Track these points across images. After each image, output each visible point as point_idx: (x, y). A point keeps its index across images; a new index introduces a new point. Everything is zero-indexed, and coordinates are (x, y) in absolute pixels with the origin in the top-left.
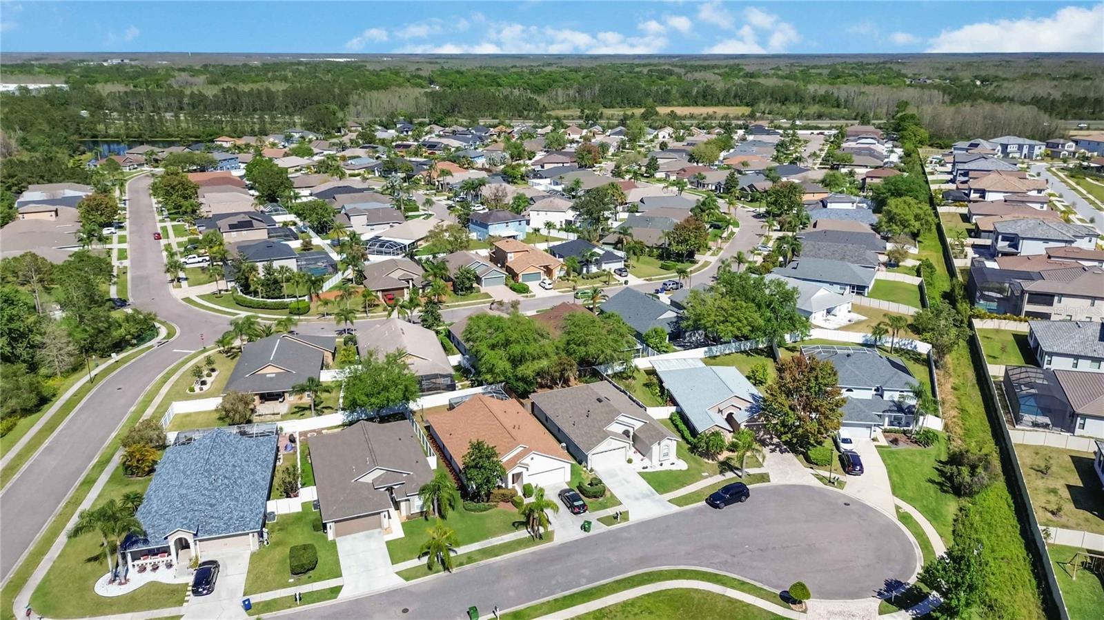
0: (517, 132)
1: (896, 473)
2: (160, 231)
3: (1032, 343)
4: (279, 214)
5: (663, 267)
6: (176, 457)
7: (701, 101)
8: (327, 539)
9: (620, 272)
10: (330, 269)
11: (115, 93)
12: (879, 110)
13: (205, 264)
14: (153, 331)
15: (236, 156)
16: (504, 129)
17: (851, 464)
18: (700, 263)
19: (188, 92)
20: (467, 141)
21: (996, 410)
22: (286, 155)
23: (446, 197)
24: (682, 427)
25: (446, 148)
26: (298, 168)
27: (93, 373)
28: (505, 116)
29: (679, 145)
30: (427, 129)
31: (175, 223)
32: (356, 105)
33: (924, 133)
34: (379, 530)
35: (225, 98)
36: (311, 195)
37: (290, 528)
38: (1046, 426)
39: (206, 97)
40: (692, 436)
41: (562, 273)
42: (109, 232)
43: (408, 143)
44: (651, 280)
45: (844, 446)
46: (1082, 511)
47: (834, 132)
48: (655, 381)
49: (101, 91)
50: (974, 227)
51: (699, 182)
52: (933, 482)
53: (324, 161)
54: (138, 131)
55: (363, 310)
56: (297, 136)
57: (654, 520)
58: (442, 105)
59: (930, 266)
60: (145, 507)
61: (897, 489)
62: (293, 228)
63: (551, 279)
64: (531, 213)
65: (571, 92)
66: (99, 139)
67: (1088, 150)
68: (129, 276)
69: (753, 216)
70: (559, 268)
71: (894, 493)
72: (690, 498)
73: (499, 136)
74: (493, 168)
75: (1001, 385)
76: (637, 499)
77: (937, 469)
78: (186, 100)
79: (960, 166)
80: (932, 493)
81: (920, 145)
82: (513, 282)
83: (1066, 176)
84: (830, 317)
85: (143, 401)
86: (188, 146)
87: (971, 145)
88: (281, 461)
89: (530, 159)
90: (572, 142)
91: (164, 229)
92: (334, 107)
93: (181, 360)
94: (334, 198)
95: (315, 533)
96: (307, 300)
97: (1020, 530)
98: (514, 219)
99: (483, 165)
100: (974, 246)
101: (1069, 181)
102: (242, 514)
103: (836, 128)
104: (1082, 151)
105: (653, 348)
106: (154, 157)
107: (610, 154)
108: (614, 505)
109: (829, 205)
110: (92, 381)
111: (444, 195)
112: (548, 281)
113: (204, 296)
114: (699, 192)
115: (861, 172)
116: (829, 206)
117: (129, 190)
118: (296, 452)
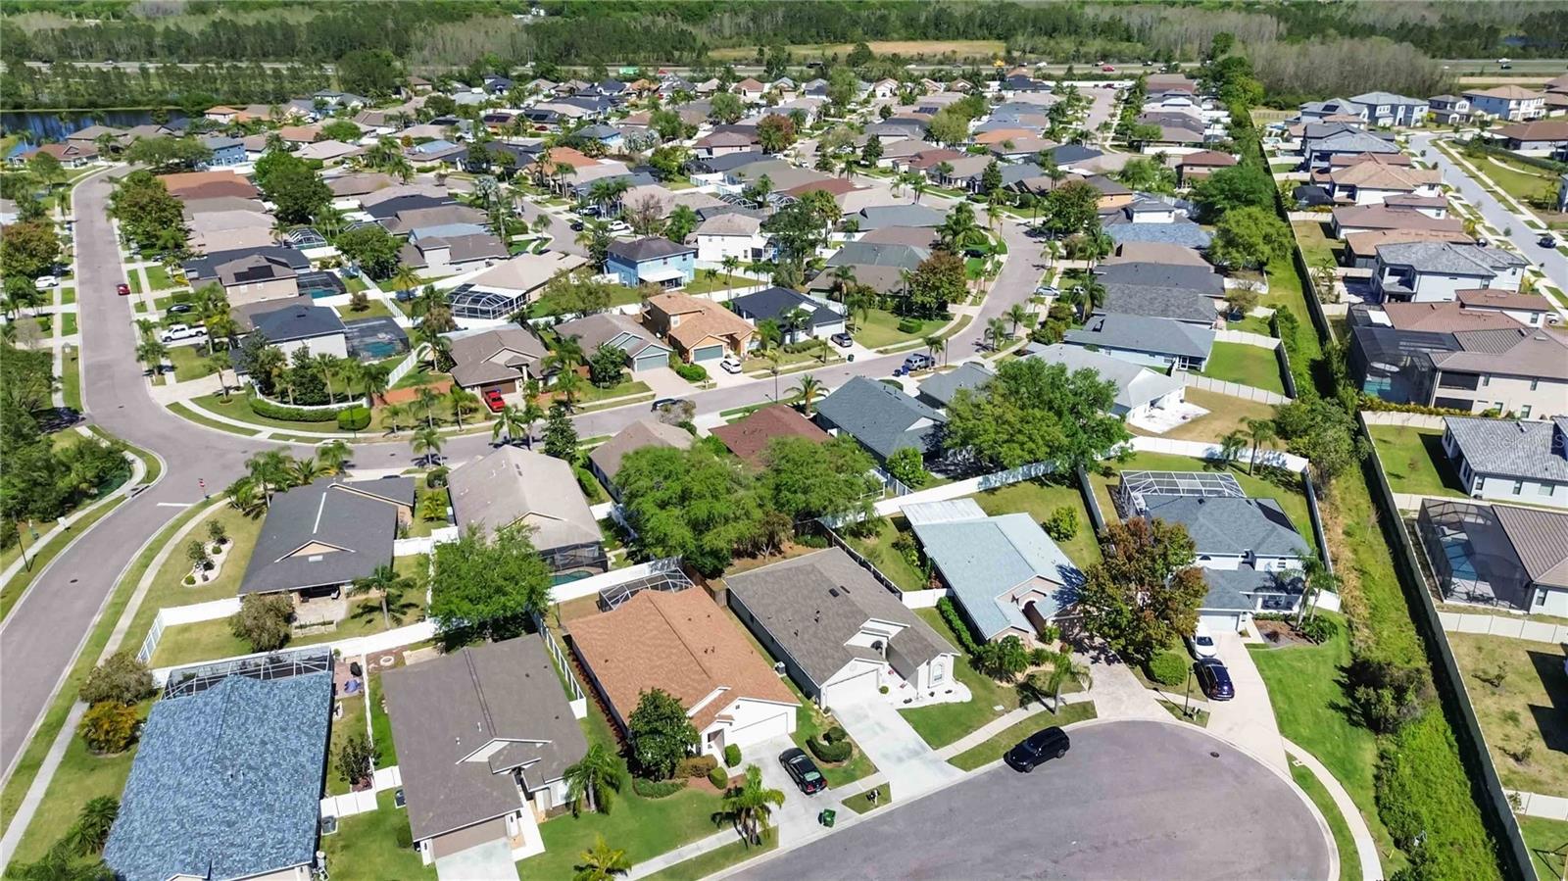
0: (667, 89)
1: (1281, 692)
2: (127, 281)
3: (1450, 451)
4: (311, 247)
5: (902, 329)
6: (168, 726)
7: (932, 31)
8: (421, 861)
9: (840, 338)
10: (399, 346)
11: (46, 31)
12: (1188, 47)
13: (202, 340)
14: (124, 468)
15: (238, 140)
16: (647, 85)
17: (1214, 680)
18: (957, 320)
19: (160, 27)
20: (591, 106)
21: (1411, 572)
22: (319, 138)
23: (567, 207)
24: (958, 623)
25: (562, 120)
26: (340, 158)
27: (29, 554)
28: (646, 60)
29: (908, 111)
30: (531, 85)
31: (150, 264)
32: (421, 49)
33: (1257, 87)
34: (503, 840)
35: (219, 37)
36: (361, 208)
37: (361, 843)
38: (1486, 600)
39: (189, 36)
40: (974, 641)
41: (755, 346)
42: (47, 283)
43: (503, 111)
44: (885, 352)
45: (1202, 651)
46: (1557, 754)
47: (1129, 83)
48: (910, 541)
49: (23, 27)
50: (1342, 246)
51: (943, 176)
52: (1335, 707)
53: (378, 149)
54: (87, 97)
55: (453, 419)
56: (333, 101)
57: (929, 798)
58: (551, 45)
59: (1290, 319)
60: (121, 826)
61: (1286, 724)
62: (336, 271)
63: (738, 354)
64: (700, 238)
65: (742, 20)
66: (26, 110)
67: (1486, 110)
68: (81, 362)
69: (1026, 233)
70: (750, 337)
71: (1282, 731)
72: (981, 754)
73: (640, 96)
74: (636, 155)
75: (1413, 527)
76: (900, 760)
77: (1338, 682)
78: (158, 41)
79: (1314, 145)
80: (1337, 728)
81: (1251, 106)
82: (680, 360)
83: (1461, 154)
84: (1156, 412)
85: (113, 604)
86: (164, 124)
87: (1327, 108)
88: (340, 711)
89: (690, 138)
90: (751, 106)
91: (133, 274)
92: (388, 52)
93: (171, 522)
94: (397, 216)
95: (401, 851)
96: (365, 406)
97: (1472, 790)
98: (675, 252)
99: (620, 149)
100: (1346, 280)
101: (1466, 163)
102: (280, 836)
103: (1131, 77)
104: (1479, 112)
105: (901, 480)
106: (112, 144)
107: (808, 125)
108: (866, 774)
109: (1135, 215)
110: (29, 567)
111: (566, 203)
112: (734, 360)
113: (200, 398)
114: (944, 192)
115: (1176, 153)
116: (1138, 218)
117: (76, 204)
118: (362, 694)
